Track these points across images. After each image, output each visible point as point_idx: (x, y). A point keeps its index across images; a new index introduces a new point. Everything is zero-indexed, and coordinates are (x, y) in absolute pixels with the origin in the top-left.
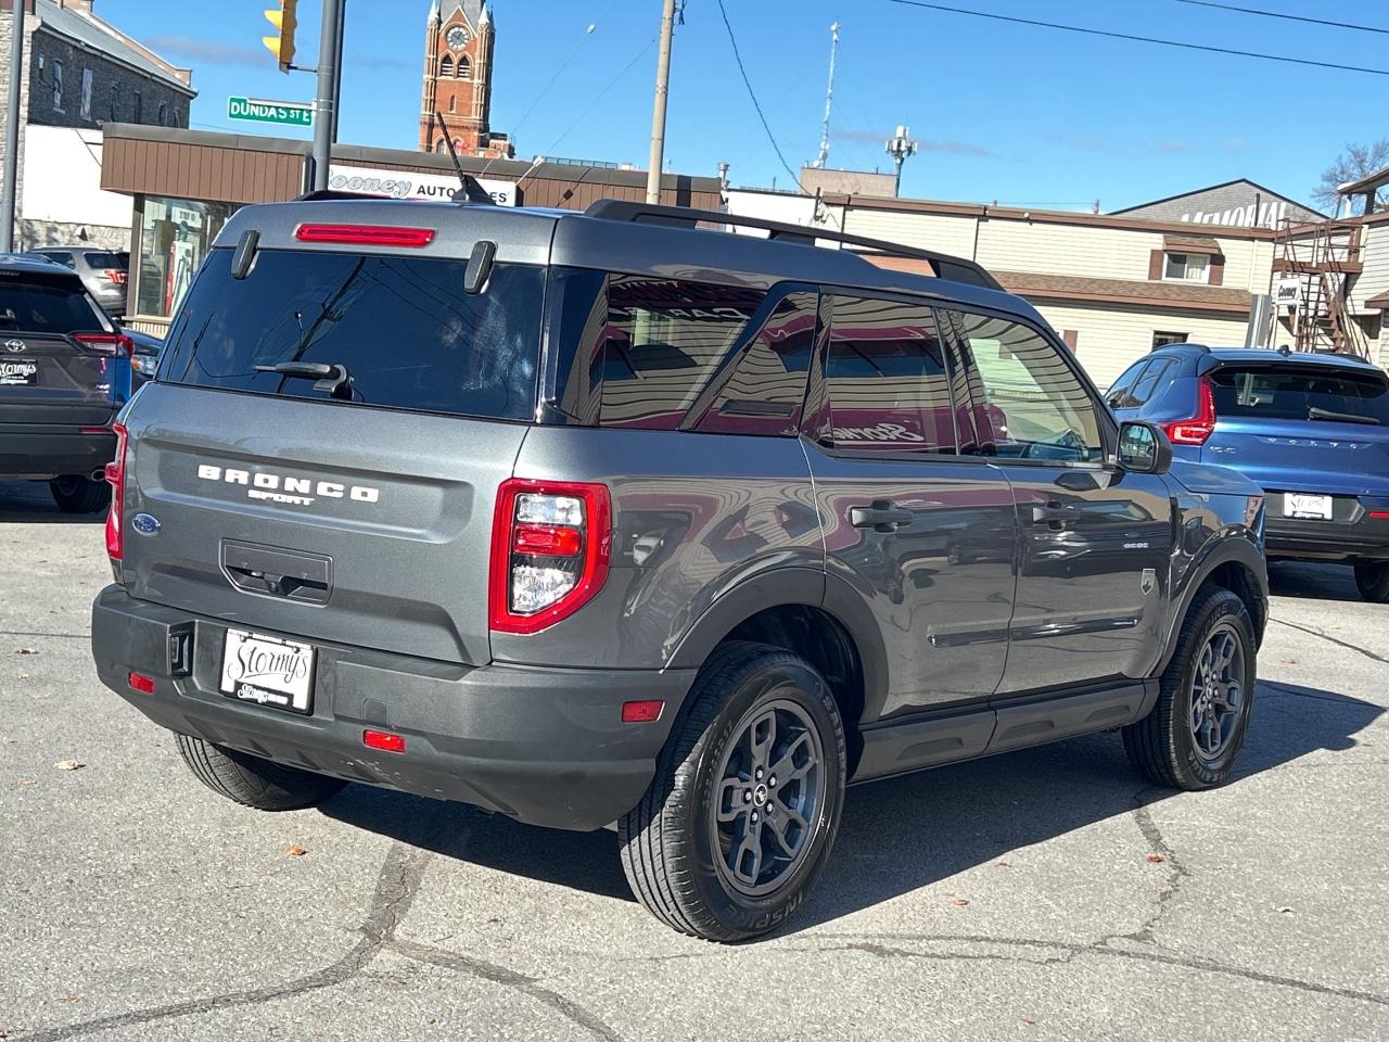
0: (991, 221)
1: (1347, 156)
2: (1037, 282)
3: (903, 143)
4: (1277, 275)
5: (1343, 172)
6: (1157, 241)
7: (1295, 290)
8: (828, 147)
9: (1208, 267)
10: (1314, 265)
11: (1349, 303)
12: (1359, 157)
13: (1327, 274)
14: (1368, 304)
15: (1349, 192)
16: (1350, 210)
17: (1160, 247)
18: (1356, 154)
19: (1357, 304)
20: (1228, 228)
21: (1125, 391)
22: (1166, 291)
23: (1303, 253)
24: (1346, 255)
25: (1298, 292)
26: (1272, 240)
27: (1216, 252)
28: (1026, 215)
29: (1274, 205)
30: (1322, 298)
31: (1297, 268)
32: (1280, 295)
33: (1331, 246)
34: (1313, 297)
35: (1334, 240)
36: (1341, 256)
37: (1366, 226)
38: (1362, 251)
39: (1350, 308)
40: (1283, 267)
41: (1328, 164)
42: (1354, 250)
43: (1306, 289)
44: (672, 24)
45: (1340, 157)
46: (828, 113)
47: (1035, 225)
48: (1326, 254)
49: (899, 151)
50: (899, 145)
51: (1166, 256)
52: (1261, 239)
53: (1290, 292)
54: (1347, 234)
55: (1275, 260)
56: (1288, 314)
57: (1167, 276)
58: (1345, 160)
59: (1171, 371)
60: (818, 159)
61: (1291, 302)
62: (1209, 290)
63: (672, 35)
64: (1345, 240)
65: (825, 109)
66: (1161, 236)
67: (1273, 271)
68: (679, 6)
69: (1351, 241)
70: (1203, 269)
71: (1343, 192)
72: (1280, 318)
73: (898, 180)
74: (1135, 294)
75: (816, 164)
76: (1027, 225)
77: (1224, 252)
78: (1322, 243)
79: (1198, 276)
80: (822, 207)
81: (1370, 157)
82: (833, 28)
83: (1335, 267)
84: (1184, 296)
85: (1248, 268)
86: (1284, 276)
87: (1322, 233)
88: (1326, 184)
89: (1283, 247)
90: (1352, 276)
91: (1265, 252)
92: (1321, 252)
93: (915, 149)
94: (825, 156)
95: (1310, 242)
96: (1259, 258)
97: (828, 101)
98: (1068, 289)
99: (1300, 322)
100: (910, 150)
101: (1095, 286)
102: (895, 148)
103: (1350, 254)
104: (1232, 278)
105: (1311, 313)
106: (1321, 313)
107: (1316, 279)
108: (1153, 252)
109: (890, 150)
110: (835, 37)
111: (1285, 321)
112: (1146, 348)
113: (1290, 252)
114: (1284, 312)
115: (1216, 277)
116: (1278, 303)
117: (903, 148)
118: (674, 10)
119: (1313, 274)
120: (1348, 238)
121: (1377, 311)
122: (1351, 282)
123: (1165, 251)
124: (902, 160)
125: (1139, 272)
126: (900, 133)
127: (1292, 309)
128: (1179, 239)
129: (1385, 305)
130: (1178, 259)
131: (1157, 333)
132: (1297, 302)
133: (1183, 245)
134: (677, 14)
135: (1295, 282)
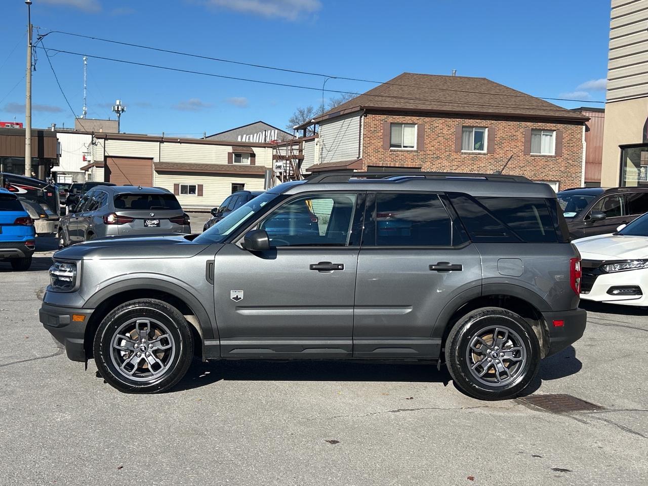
0: (165, 143)
1: (297, 113)
2: (186, 166)
3: (120, 107)
4: (275, 161)
5: (296, 119)
6: (230, 149)
7: (281, 166)
8: (86, 109)
9: (250, 158)
10: (287, 157)
11: (300, 170)
12: (302, 113)
13: (292, 160)
14: (307, 170)
15: (297, 129)
16: (299, 134)
17: (231, 151)
18: (301, 112)
19: (303, 171)
20: (256, 143)
21: (225, 207)
22: (235, 168)
23: (283, 152)
24: (298, 152)
25: (282, 167)
26: (271, 147)
27: (252, 152)
28: (179, 140)
29: (273, 131)
30: (291, 169)
31: (281, 158)
32: (276, 168)
33: (292, 149)
34: (288, 168)
35: (294, 147)
36: (296, 153)
37: (304, 142)
38: (303, 151)
39: (301, 172)
40: (277, 158)
41: (291, 116)
42: (301, 151)
43: (285, 165)
44: (31, 71)
45: (295, 113)
46: (85, 95)
47: (182, 144)
48: (291, 152)
49: (118, 110)
50: (118, 108)
51: (234, 155)
52: (268, 147)
53: (279, 167)
54: (298, 145)
55: (273, 155)
56: (279, 175)
57: (235, 162)
58: (297, 114)
59: (240, 200)
60: (82, 114)
61: (280, 171)
62: (251, 167)
63: (31, 75)
64: (297, 147)
65: (84, 94)
66: (231, 147)
67: (273, 160)
68: (33, 64)
69: (299, 147)
70: (248, 159)
71: (295, 129)
72: (277, 176)
73: (119, 123)
74: (223, 169)
75: (82, 117)
76: (179, 144)
77: (255, 152)
78: (289, 148)
79: (246, 162)
80: (94, 139)
81: (306, 112)
82: (84, 59)
83: (295, 157)
84: (242, 170)
85: (264, 157)
86: (277, 161)
87: (289, 145)
88: (291, 124)
89: (275, 150)
90: (301, 160)
91: (270, 152)
92: (289, 151)
93: (125, 110)
94: (85, 113)
95: (285, 148)
96: (268, 154)
97: (85, 90)
98: (198, 168)
99: (284, 178)
100: (123, 110)
101: (208, 167)
102: (116, 109)
103: (299, 152)
104: (259, 162)
105: (288, 174)
106: (291, 174)
107: (288, 162)
108: (229, 153)
109: (114, 110)
110: (85, 62)
111: (278, 177)
112: (229, 192)
113: (278, 152)
114: (278, 174)
115: (253, 162)
116: (276, 171)
117: (120, 109)
118: (32, 65)
119: (287, 160)
120: (298, 146)
121: (310, 173)
122: (301, 162)
123: (233, 153)
124: (120, 115)
125: (225, 162)
126: (118, 103)
127: (281, 173)
128: (238, 148)
129: (312, 170)
130: (238, 156)
131: (233, 184)
132: (282, 170)
133: (240, 150)
134: (33, 67)
135: (280, 163)
